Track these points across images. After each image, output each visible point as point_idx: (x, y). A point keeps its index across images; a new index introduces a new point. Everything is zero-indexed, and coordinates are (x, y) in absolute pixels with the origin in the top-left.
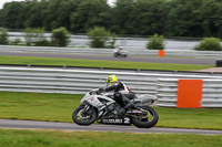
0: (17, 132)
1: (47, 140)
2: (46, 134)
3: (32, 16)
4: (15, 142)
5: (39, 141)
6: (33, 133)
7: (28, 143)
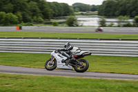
0: (117, 81)
1: (136, 86)
2: (135, 82)
3: (121, 8)
4: (117, 87)
5: (132, 87)
6: (127, 82)
7: (125, 88)
